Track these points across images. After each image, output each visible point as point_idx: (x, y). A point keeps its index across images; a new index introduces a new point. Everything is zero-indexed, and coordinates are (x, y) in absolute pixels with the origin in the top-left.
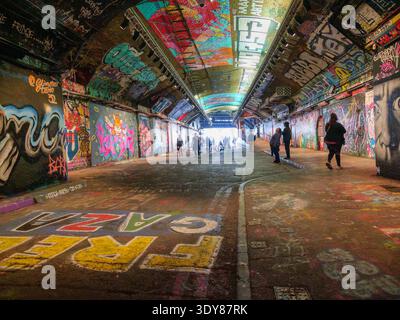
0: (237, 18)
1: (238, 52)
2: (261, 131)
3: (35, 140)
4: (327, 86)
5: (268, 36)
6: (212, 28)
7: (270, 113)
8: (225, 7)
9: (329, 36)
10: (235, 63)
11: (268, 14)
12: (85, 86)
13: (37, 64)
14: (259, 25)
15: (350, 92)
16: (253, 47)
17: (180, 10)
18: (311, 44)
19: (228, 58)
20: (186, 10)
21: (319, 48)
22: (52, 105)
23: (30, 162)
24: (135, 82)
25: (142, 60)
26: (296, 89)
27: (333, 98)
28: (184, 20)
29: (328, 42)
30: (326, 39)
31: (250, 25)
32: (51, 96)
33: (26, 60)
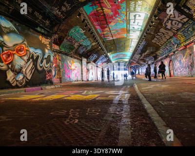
0: (129, 13)
1: (129, 30)
2: (140, 71)
3: (41, 64)
4: (173, 45)
5: (143, 22)
6: (117, 18)
7: (145, 62)
8: (124, 8)
9: (174, 19)
10: (127, 36)
11: (144, 10)
12: (59, 46)
13: (43, 31)
14: (139, 16)
15: (186, 46)
16: (136, 27)
17: (103, 10)
18: (165, 24)
19: (125, 33)
20: (105, 10)
21: (169, 26)
22: (48, 49)
23: (39, 73)
24: (81, 45)
25: (85, 35)
26: (158, 48)
27: (177, 50)
28: (104, 15)
29: (174, 22)
30: (172, 20)
31: (135, 16)
32: (48, 45)
33: (39, 29)
